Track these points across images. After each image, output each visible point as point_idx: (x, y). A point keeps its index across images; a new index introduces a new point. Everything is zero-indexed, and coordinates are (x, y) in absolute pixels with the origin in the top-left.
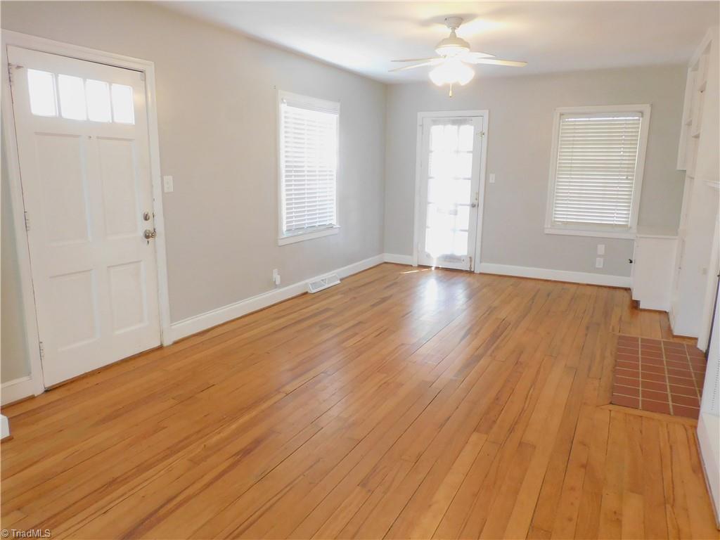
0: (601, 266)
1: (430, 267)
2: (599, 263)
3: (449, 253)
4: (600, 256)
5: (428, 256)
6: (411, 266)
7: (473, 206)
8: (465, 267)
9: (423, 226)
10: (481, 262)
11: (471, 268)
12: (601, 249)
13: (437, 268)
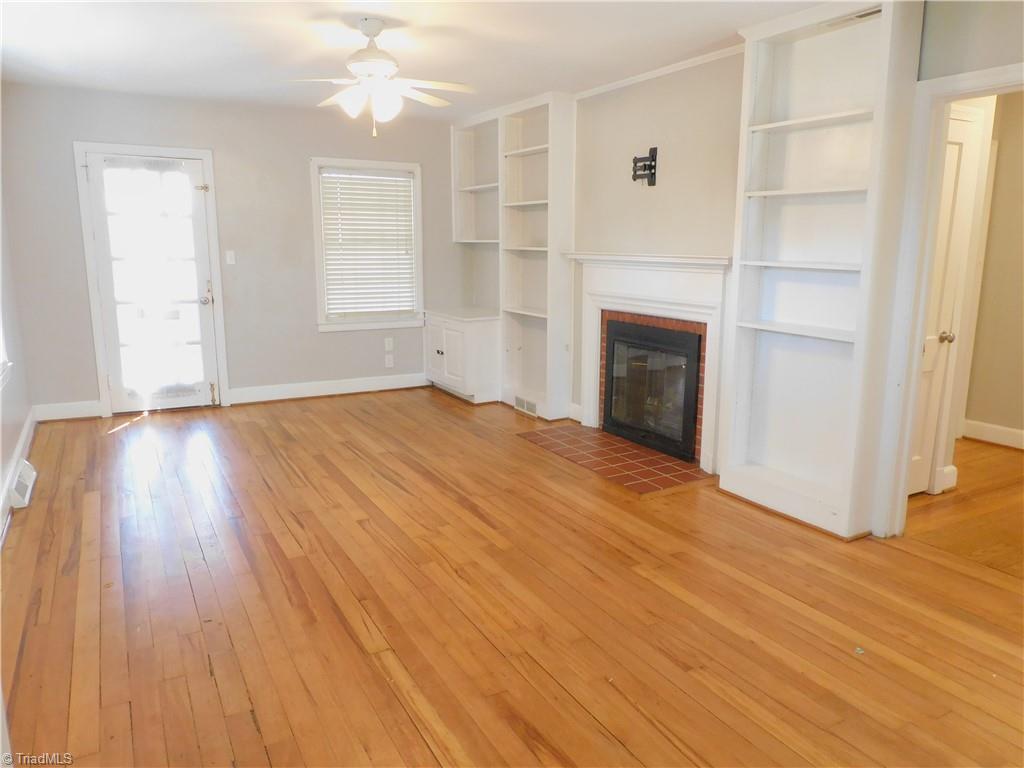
0: (392, 366)
1: (139, 413)
2: (389, 361)
3: (171, 382)
4: (388, 352)
5: (132, 394)
6: (100, 418)
7: (204, 302)
8: (204, 400)
9: (114, 345)
10: (230, 388)
11: (213, 400)
12: (389, 343)
13: (153, 412)
